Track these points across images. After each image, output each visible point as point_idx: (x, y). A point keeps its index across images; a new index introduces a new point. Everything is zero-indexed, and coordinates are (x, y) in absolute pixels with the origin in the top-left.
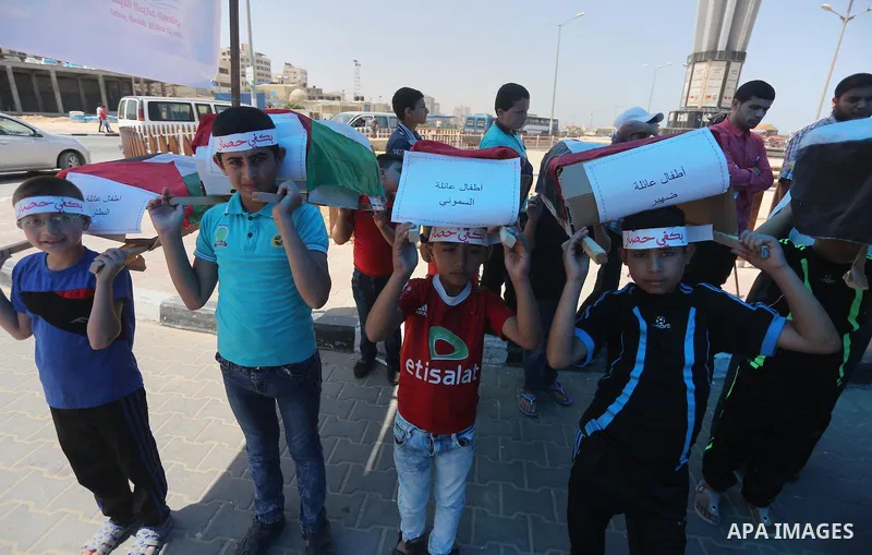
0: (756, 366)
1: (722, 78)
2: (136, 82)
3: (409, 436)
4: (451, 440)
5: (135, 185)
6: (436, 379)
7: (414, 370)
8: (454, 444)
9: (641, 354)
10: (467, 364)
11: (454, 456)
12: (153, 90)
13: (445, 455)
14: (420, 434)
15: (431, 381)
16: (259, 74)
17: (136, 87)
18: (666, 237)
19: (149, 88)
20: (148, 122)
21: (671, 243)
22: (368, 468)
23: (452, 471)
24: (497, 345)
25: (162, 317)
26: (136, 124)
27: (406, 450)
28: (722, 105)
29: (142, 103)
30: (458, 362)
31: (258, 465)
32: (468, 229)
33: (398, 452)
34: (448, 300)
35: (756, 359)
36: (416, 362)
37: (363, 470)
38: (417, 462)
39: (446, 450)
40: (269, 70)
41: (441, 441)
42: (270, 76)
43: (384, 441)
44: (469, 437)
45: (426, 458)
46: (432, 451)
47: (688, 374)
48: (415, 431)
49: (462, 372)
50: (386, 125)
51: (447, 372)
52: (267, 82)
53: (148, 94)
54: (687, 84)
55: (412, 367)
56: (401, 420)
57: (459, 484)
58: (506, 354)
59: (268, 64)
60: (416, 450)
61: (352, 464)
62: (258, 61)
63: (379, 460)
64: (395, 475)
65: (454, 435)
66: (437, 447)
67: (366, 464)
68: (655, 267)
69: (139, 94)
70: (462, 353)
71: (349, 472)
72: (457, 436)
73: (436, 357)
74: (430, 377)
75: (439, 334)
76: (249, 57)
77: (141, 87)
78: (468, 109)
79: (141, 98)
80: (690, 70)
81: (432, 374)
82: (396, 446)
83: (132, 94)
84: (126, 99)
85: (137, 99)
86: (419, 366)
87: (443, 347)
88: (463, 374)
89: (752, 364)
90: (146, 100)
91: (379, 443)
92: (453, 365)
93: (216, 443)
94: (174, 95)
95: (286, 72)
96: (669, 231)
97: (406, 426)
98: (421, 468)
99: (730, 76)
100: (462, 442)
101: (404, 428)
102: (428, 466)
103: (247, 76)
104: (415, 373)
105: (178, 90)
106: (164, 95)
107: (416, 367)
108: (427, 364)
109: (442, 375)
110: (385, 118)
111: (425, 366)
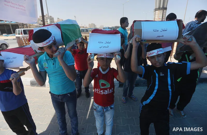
0: (178, 81)
1: (162, 14)
2: (20, 25)
3: (97, 108)
4: (108, 108)
5: (21, 54)
6: (102, 93)
7: (97, 91)
8: (109, 109)
9: (157, 83)
10: (110, 88)
11: (109, 112)
12: (24, 27)
13: (107, 112)
14: (100, 107)
15: (101, 94)
16: (51, 21)
17: (20, 26)
18: (158, 52)
19: (23, 27)
20: (23, 35)
21: (159, 53)
22: (87, 117)
23: (109, 116)
24: (116, 83)
25: (31, 84)
26: (20, 36)
27: (97, 111)
28: (163, 20)
29: (21, 30)
30: (108, 88)
31: (60, 121)
32: (107, 54)
33: (95, 112)
34: (103, 73)
35: (178, 79)
36: (97, 89)
37: (86, 118)
38: (100, 114)
39: (107, 110)
40: (53, 20)
41: (106, 108)
42: (54, 22)
43: (91, 110)
44: (113, 107)
45: (102, 113)
46: (103, 111)
47: (169, 87)
48: (99, 107)
49: (109, 90)
50: (84, 31)
51: (105, 91)
52: (53, 23)
53: (23, 28)
54: (154, 16)
55: (96, 91)
56: (95, 104)
57: (111, 119)
58: (119, 84)
59: (53, 18)
60: (99, 111)
61: (83, 117)
62: (50, 18)
63: (90, 115)
64: (95, 118)
65: (109, 107)
66: (105, 110)
67: (87, 116)
68: (157, 60)
69: (21, 28)
70: (108, 86)
71: (83, 119)
72: (110, 107)
73: (102, 87)
74: (101, 93)
75: (102, 81)
76: (48, 17)
77: (21, 26)
78: (103, 26)
79: (21, 29)
80: (155, 12)
81: (101, 92)
82: (94, 111)
83: (19, 28)
84: (17, 30)
85: (20, 29)
86: (98, 90)
87: (103, 85)
88: (109, 91)
89: (178, 80)
90: (22, 29)
91: (89, 110)
92: (106, 89)
93: (48, 115)
94: (30, 28)
95: (58, 20)
96: (158, 50)
97: (96, 105)
98: (101, 116)
99: (164, 13)
100: (111, 108)
101: (96, 106)
102: (103, 115)
103: (48, 22)
104: (97, 92)
105: (31, 27)
106: (27, 28)
107: (97, 90)
108: (100, 89)
109: (104, 92)
110: (83, 29)
111: (99, 90)
